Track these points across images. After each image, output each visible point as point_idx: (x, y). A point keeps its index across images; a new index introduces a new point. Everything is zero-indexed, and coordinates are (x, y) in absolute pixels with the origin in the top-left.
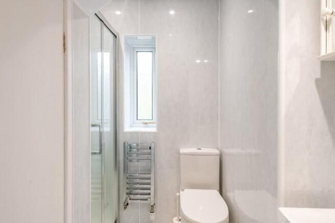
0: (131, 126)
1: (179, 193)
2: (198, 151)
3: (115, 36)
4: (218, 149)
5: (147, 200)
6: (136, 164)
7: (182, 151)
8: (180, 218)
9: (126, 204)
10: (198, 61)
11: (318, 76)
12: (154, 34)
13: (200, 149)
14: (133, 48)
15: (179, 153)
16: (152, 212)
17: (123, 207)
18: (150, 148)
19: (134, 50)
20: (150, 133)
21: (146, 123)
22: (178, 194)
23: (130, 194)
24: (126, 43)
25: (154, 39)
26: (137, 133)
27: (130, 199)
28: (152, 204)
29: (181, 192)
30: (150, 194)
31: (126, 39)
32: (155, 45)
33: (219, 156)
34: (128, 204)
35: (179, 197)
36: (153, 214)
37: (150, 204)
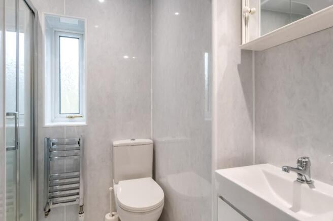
0: (52, 121)
1: (113, 187)
2: (132, 142)
3: (33, 12)
4: (150, 139)
5: (75, 201)
6: (60, 162)
7: (116, 143)
8: (113, 213)
9: (47, 210)
10: (126, 57)
11: (239, 62)
12: (83, 18)
13: (134, 140)
14: (55, 31)
15: (112, 145)
16: (82, 213)
17: (44, 216)
18: (79, 143)
19: (56, 34)
20: (78, 126)
21: (71, 117)
22: (111, 188)
23: (53, 197)
24: (47, 25)
25: (82, 24)
26: (61, 127)
27: (53, 204)
28: (81, 204)
29: (115, 186)
30: (78, 194)
31: (47, 18)
32: (84, 31)
33: (152, 145)
34: (49, 210)
35: (113, 191)
36: (82, 214)
37: (79, 204)
